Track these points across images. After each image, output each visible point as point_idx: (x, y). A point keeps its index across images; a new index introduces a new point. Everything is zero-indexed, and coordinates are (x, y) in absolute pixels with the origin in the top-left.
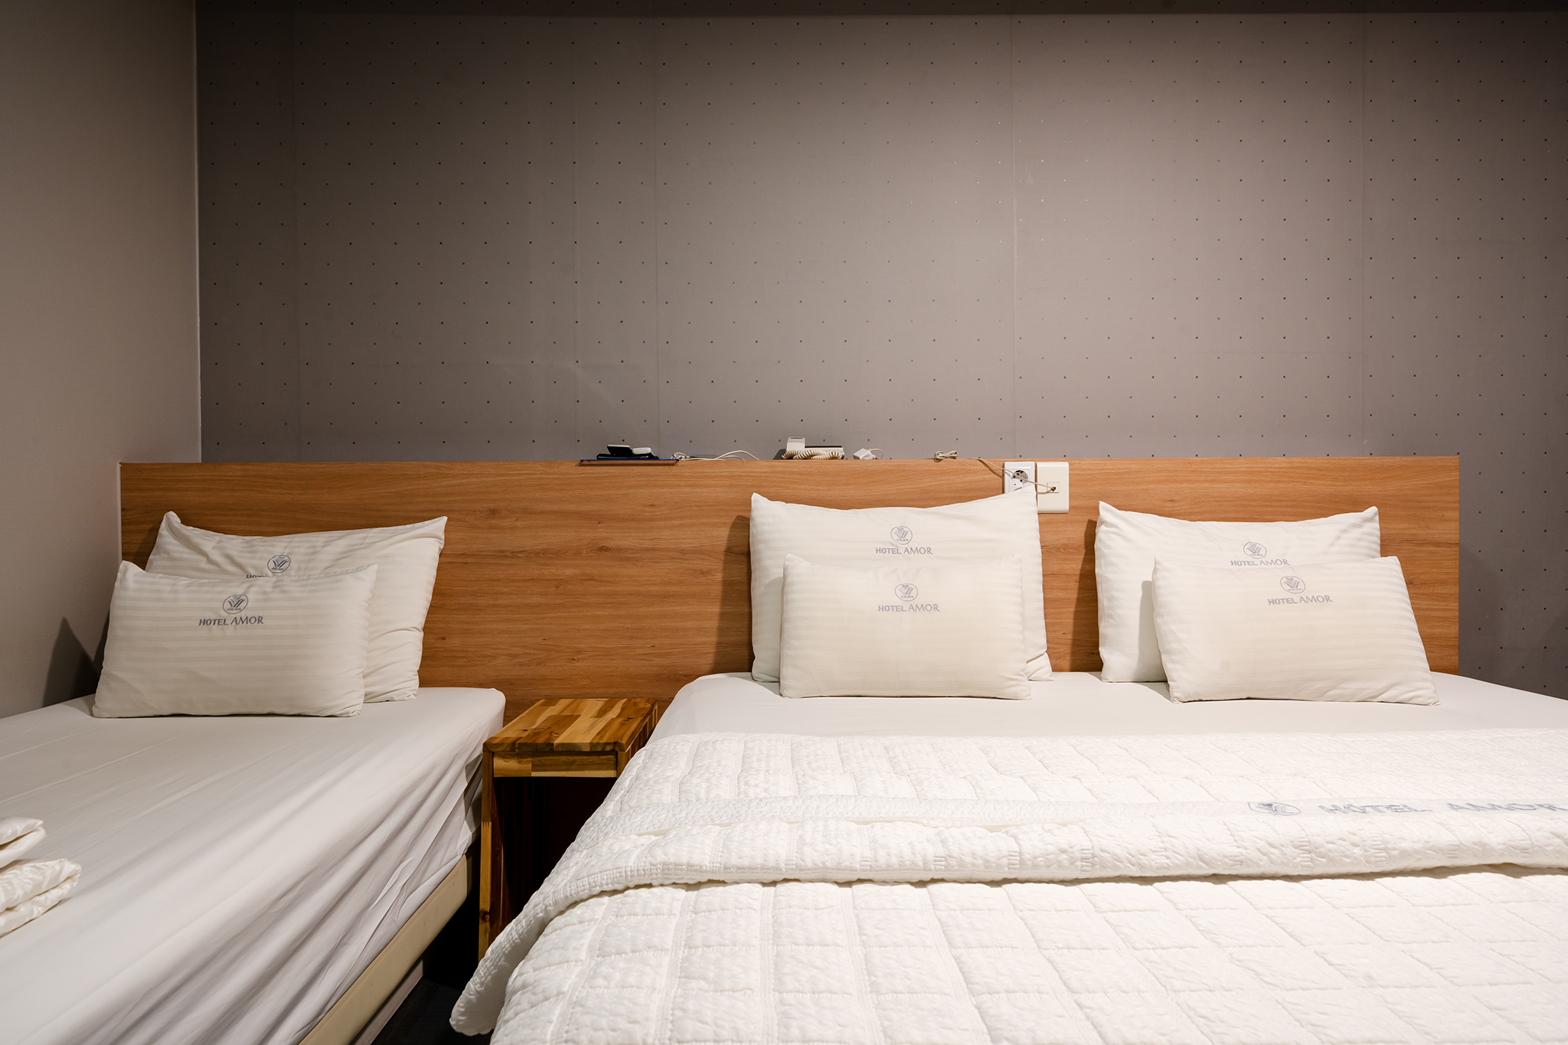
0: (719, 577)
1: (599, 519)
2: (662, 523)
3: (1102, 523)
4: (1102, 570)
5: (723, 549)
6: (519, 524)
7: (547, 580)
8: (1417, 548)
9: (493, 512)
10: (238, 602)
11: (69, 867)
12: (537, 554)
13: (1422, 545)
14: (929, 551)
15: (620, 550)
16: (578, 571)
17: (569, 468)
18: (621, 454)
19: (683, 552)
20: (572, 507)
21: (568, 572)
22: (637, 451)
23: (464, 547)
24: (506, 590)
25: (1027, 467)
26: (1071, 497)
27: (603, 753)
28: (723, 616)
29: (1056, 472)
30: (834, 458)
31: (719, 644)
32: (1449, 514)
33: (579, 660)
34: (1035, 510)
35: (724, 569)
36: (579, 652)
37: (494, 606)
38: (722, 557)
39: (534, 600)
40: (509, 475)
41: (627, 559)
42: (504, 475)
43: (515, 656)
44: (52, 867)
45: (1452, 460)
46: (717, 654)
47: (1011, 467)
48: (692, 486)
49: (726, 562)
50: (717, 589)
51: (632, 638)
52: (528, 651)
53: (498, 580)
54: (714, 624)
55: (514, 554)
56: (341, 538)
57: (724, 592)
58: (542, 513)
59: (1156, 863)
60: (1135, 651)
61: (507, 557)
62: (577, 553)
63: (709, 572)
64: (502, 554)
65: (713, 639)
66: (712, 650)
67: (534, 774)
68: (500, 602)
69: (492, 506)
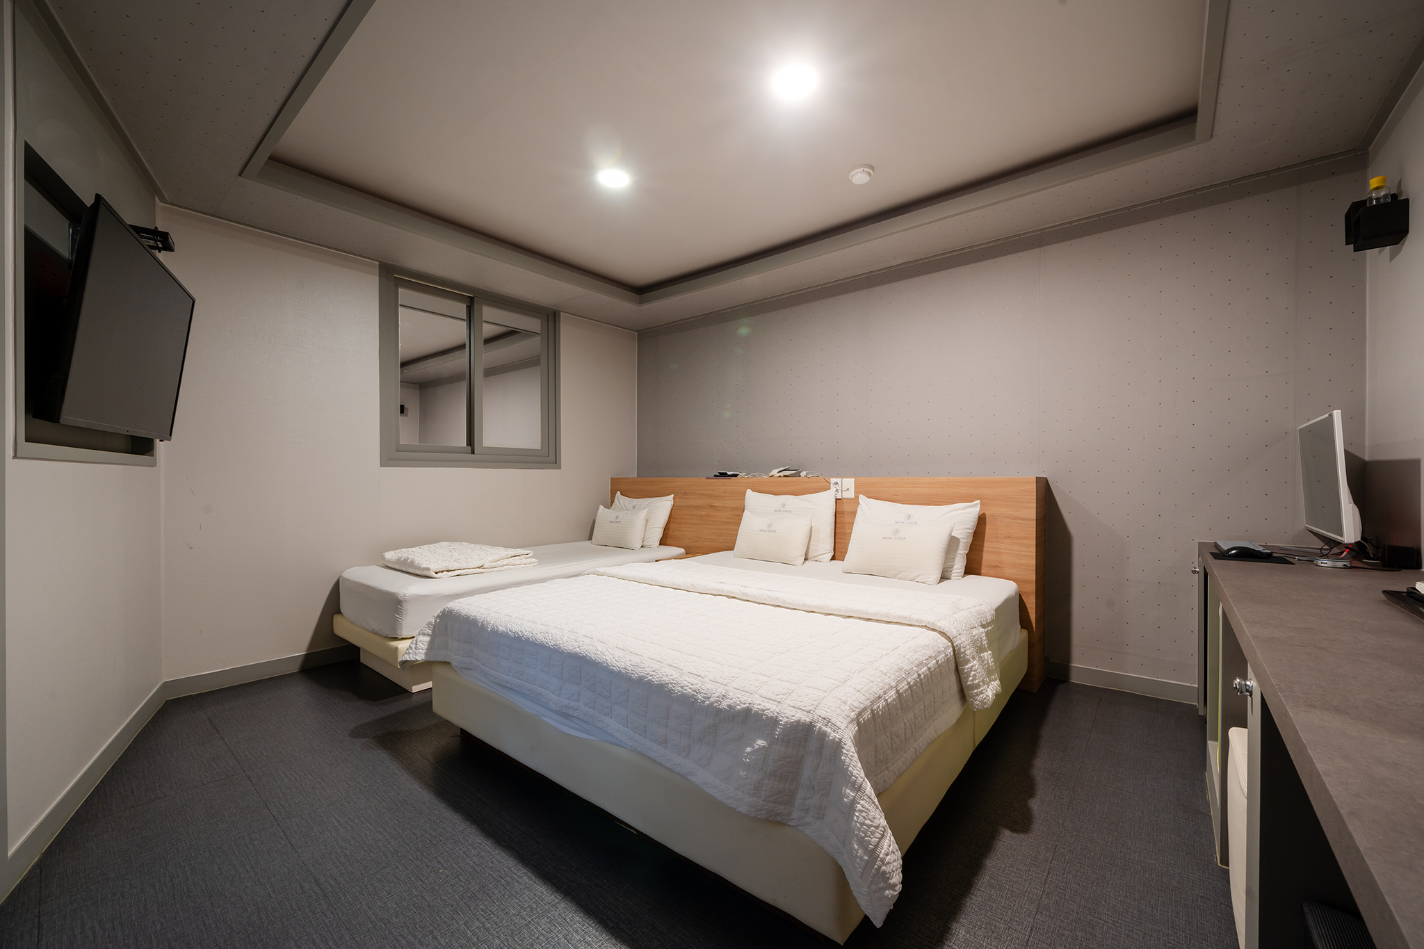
1: (711, 497)
2: (727, 498)
3: (861, 503)
6: (692, 497)
7: (698, 515)
8: (1012, 521)
9: (686, 493)
10: (617, 517)
11: (536, 560)
12: (696, 507)
13: (1015, 519)
14: (790, 512)
15: (716, 506)
16: (706, 513)
17: (704, 479)
18: (723, 475)
19: (733, 508)
20: (704, 492)
21: (703, 513)
22: (729, 473)
23: (678, 504)
24: (689, 517)
25: (839, 480)
26: (851, 493)
29: (849, 483)
30: (780, 477)
32: (1029, 505)
33: (706, 542)
34: (837, 497)
36: (706, 539)
39: (695, 521)
41: (718, 510)
42: (691, 481)
43: (690, 539)
44: (533, 560)
47: (833, 480)
51: (719, 535)
52: (693, 537)
53: (687, 515)
58: (697, 494)
61: (688, 508)
62: (703, 507)
64: (686, 507)
68: (687, 522)
69: (685, 491)
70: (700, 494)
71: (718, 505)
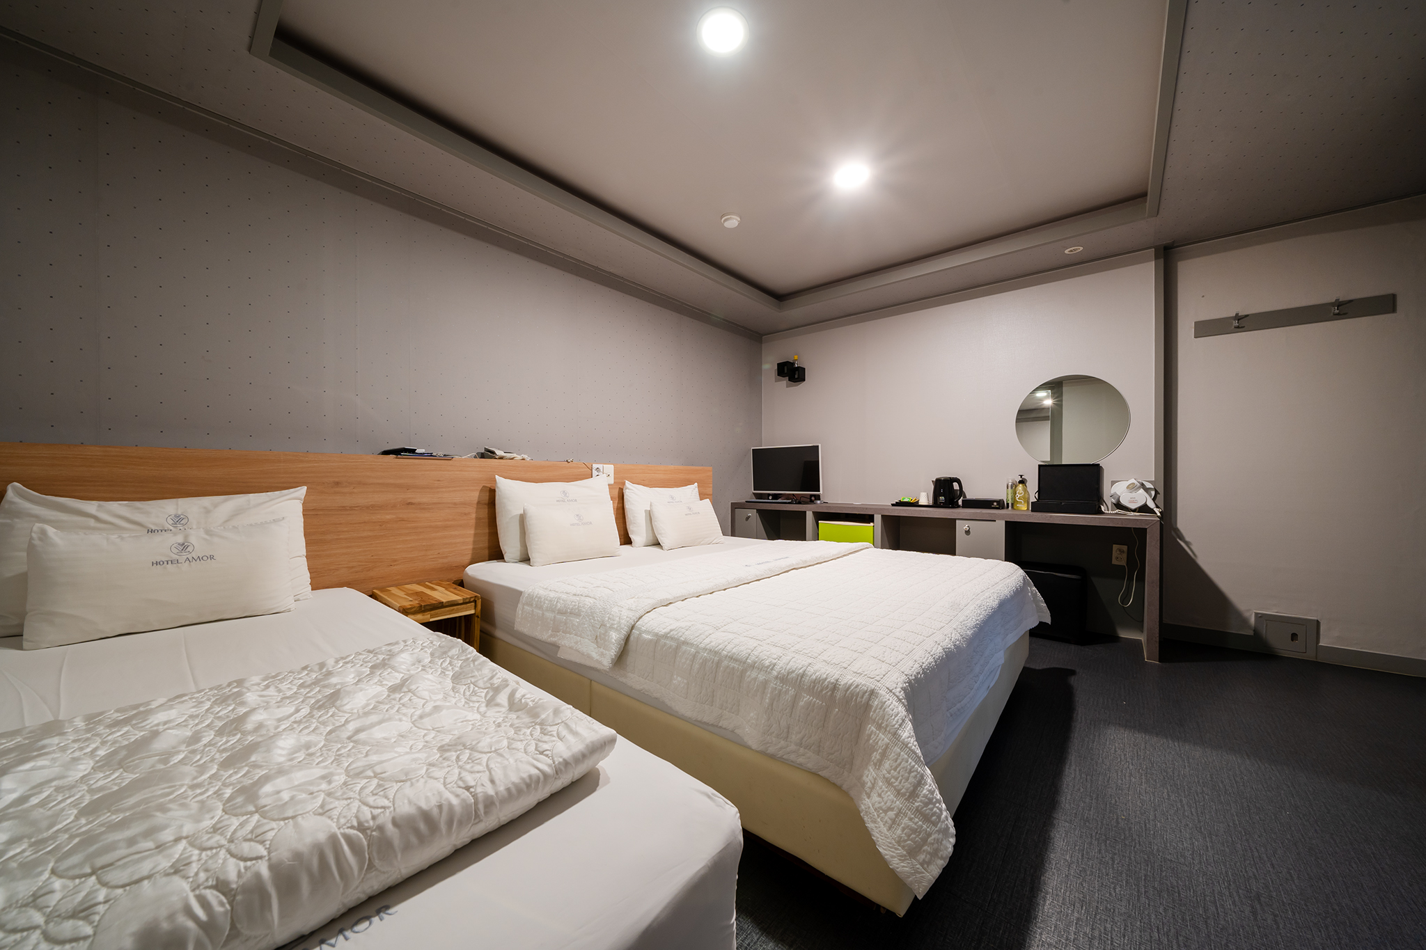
0: (474, 516)
1: (408, 488)
2: (444, 490)
3: (626, 489)
4: (627, 506)
5: (476, 502)
6: (355, 490)
7: (374, 522)
9: (337, 484)
10: (184, 547)
12: (368, 508)
14: (576, 500)
15: (420, 504)
16: (394, 516)
19: (455, 504)
20: (392, 481)
21: (388, 517)
23: (315, 505)
24: (345, 529)
25: (600, 466)
26: (614, 479)
27: (470, 602)
28: (475, 535)
29: (610, 469)
31: (474, 549)
32: (715, 484)
33: (394, 565)
34: (607, 484)
35: (476, 512)
36: (395, 561)
37: (338, 539)
38: (475, 506)
39: (365, 534)
40: (349, 462)
41: (424, 509)
42: (345, 462)
45: (711, 468)
46: (473, 554)
47: (595, 466)
48: (461, 471)
49: (477, 509)
50: (473, 522)
51: (426, 550)
52: (360, 564)
53: (341, 524)
54: (471, 539)
55: (352, 508)
56: (225, 501)
57: (476, 523)
58: (372, 484)
59: (750, 578)
60: (645, 535)
61: (346, 510)
62: (394, 506)
63: (469, 513)
64: (343, 508)
65: (471, 547)
66: (470, 552)
67: (431, 620)
68: (341, 537)
69: (337, 480)
70: (379, 484)
71: (424, 500)
